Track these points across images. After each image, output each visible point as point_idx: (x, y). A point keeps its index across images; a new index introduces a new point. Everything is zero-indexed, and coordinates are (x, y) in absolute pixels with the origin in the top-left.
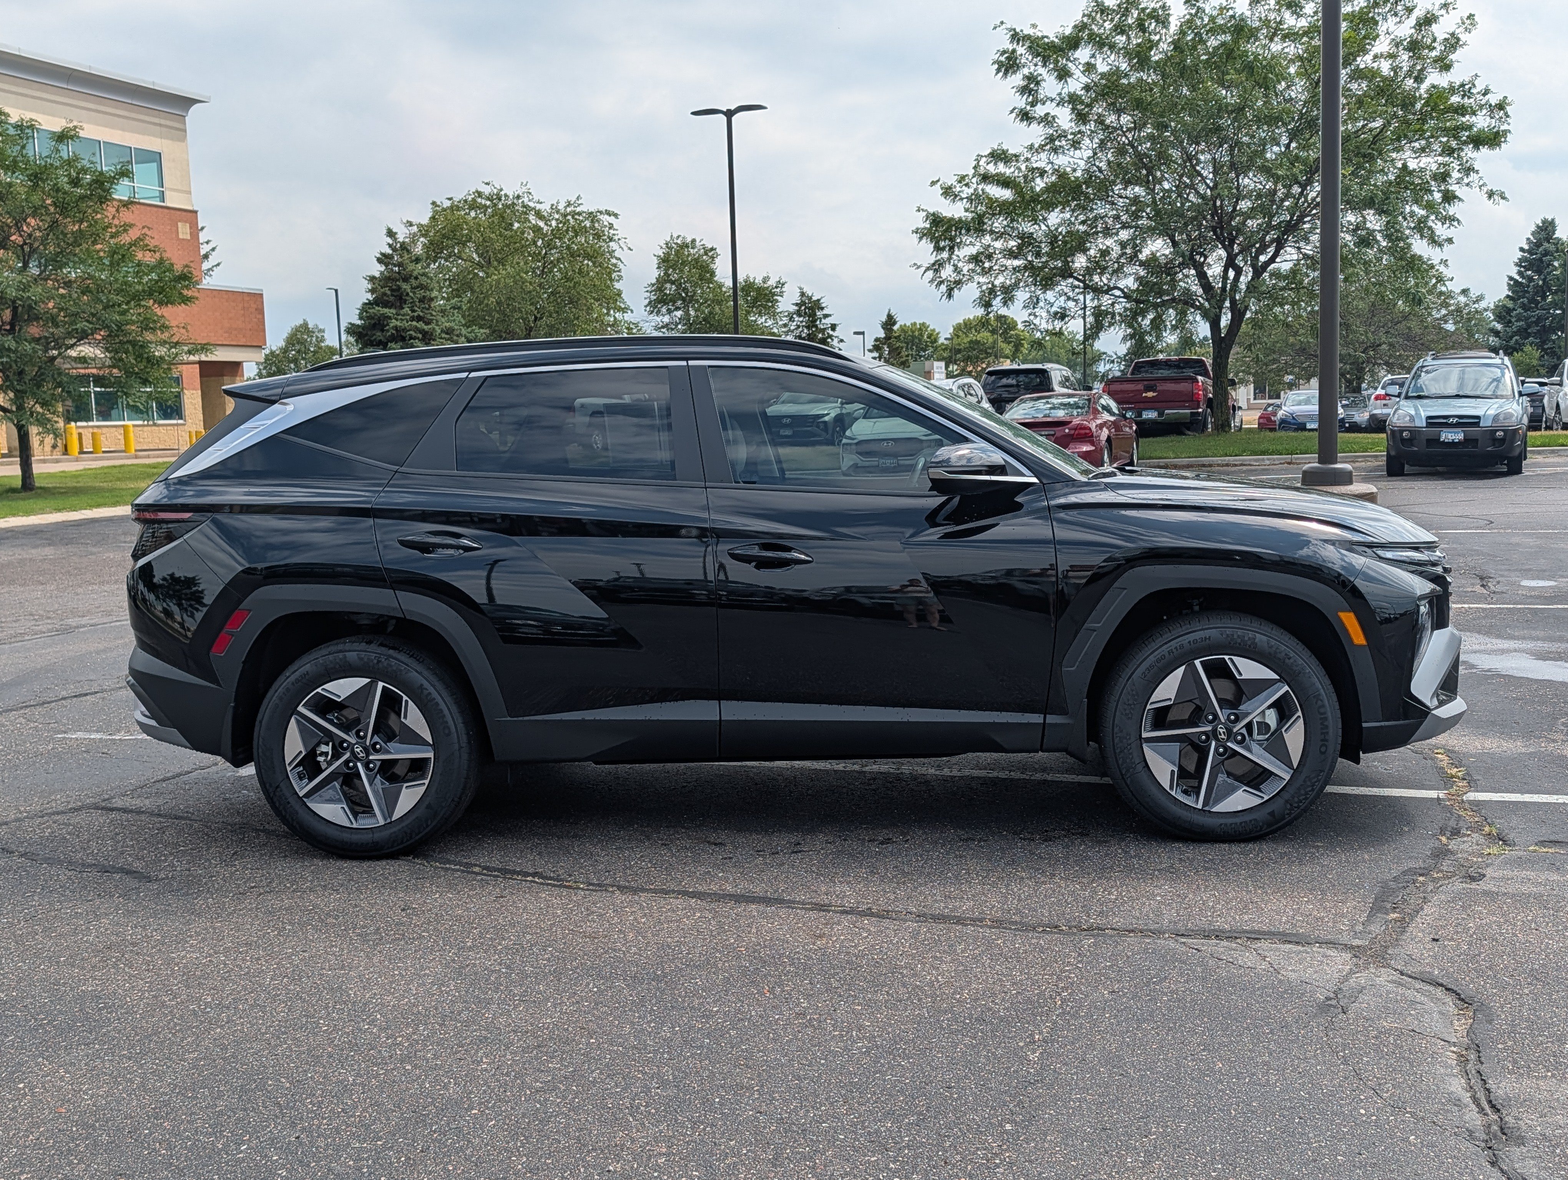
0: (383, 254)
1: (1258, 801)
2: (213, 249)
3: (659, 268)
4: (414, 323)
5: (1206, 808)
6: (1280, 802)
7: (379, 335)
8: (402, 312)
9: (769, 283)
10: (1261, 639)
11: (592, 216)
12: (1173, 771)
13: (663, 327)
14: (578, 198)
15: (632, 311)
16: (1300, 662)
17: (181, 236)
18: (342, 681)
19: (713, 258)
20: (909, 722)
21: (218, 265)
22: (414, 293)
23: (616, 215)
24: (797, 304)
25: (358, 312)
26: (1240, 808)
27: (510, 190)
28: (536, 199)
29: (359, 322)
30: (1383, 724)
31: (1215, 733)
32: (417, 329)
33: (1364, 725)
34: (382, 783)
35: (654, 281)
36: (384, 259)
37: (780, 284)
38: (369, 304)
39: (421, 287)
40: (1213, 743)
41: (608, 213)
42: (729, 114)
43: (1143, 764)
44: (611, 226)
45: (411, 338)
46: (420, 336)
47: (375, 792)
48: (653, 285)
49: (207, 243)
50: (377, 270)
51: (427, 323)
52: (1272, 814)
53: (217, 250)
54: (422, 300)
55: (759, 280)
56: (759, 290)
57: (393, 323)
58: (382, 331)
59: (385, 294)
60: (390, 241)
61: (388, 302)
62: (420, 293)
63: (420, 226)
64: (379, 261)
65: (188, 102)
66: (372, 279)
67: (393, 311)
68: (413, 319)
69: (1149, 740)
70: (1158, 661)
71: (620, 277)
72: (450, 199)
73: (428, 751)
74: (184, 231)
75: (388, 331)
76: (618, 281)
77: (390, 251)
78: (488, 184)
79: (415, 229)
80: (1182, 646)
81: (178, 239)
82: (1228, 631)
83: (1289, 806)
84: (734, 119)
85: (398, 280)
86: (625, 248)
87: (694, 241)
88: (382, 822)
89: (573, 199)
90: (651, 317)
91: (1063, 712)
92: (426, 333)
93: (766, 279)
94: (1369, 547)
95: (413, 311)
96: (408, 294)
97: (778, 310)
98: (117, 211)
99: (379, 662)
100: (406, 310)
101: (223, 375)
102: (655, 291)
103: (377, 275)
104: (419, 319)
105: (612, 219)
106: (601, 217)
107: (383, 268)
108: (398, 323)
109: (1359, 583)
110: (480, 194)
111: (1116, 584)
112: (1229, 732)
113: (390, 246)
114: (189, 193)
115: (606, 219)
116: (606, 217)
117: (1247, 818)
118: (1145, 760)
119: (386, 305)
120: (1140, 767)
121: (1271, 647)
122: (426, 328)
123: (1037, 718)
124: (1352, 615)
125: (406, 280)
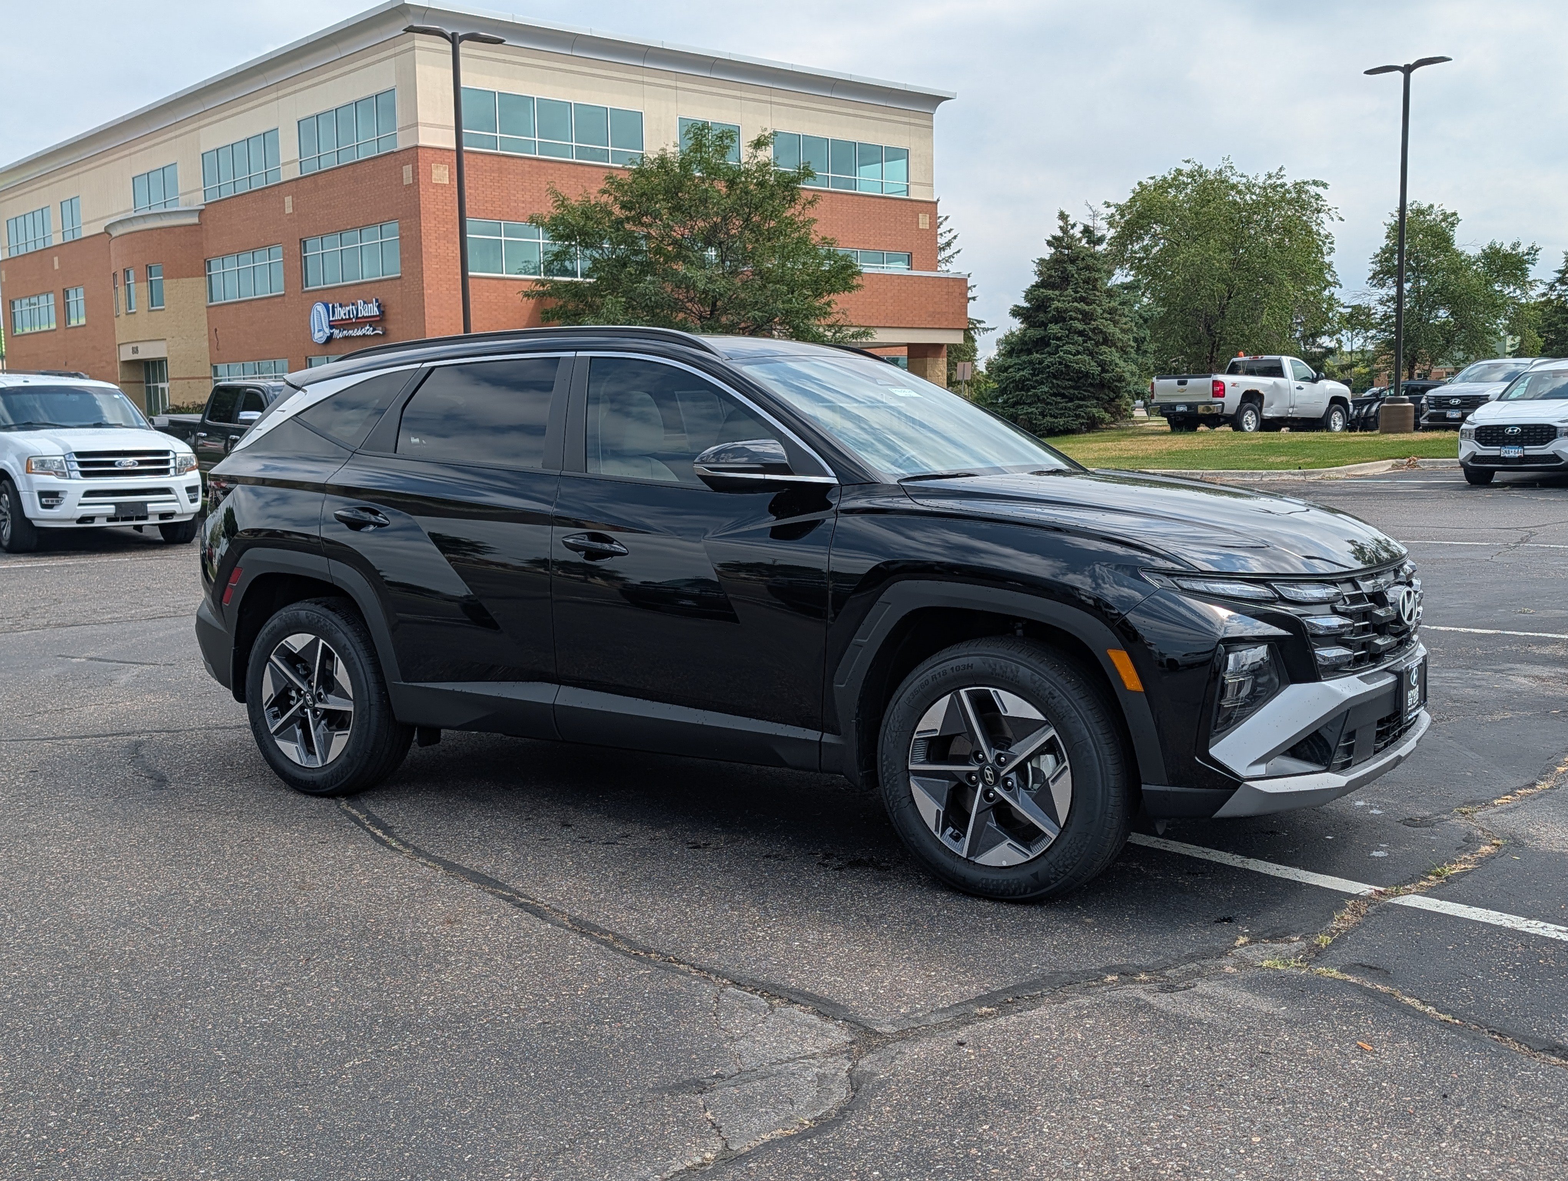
0: (1054, 237)
1: (1023, 859)
2: (955, 237)
3: (1388, 237)
4: (1076, 304)
5: (972, 859)
6: (1044, 863)
7: (1042, 316)
8: (1065, 293)
9: (1520, 250)
10: (1024, 673)
11: (1299, 188)
12: (938, 811)
13: (1388, 301)
14: (1281, 169)
15: (1341, 286)
16: (1066, 703)
17: (920, 227)
18: (297, 635)
19: (1453, 224)
20: (702, 725)
21: (958, 252)
22: (1079, 274)
23: (1325, 185)
24: (1559, 272)
25: (1024, 294)
26: (1004, 864)
27: (1211, 167)
28: (1239, 173)
29: (1026, 305)
30: (1169, 789)
31: (981, 774)
32: (1077, 310)
33: (1144, 787)
34: (324, 730)
35: (1379, 251)
36: (1054, 242)
37: (1533, 251)
38: (1037, 286)
39: (1088, 268)
40: (981, 786)
41: (1315, 183)
42: (1407, 70)
43: (908, 799)
44: (1318, 197)
45: (1071, 319)
46: (1080, 317)
47: (317, 737)
48: (1377, 256)
49: (950, 231)
50: (1047, 252)
51: (1088, 304)
52: (1035, 876)
53: (958, 238)
54: (1086, 282)
55: (1507, 247)
56: (1506, 256)
57: (1056, 304)
58: (1046, 312)
59: (1050, 276)
60: (1061, 223)
61: (1054, 284)
62: (1086, 274)
63: (1118, 207)
64: (1049, 243)
65: (935, 100)
66: (1042, 260)
67: (1057, 293)
68: (1075, 300)
69: (917, 773)
70: (922, 686)
71: (1332, 250)
72: (1152, 178)
73: (348, 705)
74: (924, 222)
75: (1050, 312)
76: (1329, 254)
77: (1061, 234)
78: (1188, 161)
79: (1112, 210)
80: (945, 673)
81: (918, 229)
82: (991, 660)
83: (1053, 870)
84: (1413, 75)
85: (1065, 262)
86: (1336, 219)
87: (1431, 206)
88: (320, 765)
89: (1274, 172)
90: (1374, 290)
91: (835, 731)
92: (1087, 313)
93: (1515, 246)
94: (1168, 575)
95: (1076, 292)
96: (1073, 276)
97: (1529, 279)
98: (803, 208)
99: (319, 621)
100: (1070, 291)
101: (926, 357)
102: (1380, 261)
103: (1047, 257)
104: (1082, 299)
105: (1320, 190)
106: (1307, 187)
107: (1053, 251)
108: (1060, 305)
109: (1133, 618)
110: (1179, 172)
111: (881, 598)
112: (996, 774)
113: (1061, 228)
114: (932, 185)
115: (1313, 189)
116: (1314, 187)
117: (1011, 876)
118: (911, 795)
119: (1053, 287)
120: (905, 802)
121: (1035, 683)
122: (1086, 308)
123: (813, 735)
124: (1124, 654)
125: (1073, 261)
